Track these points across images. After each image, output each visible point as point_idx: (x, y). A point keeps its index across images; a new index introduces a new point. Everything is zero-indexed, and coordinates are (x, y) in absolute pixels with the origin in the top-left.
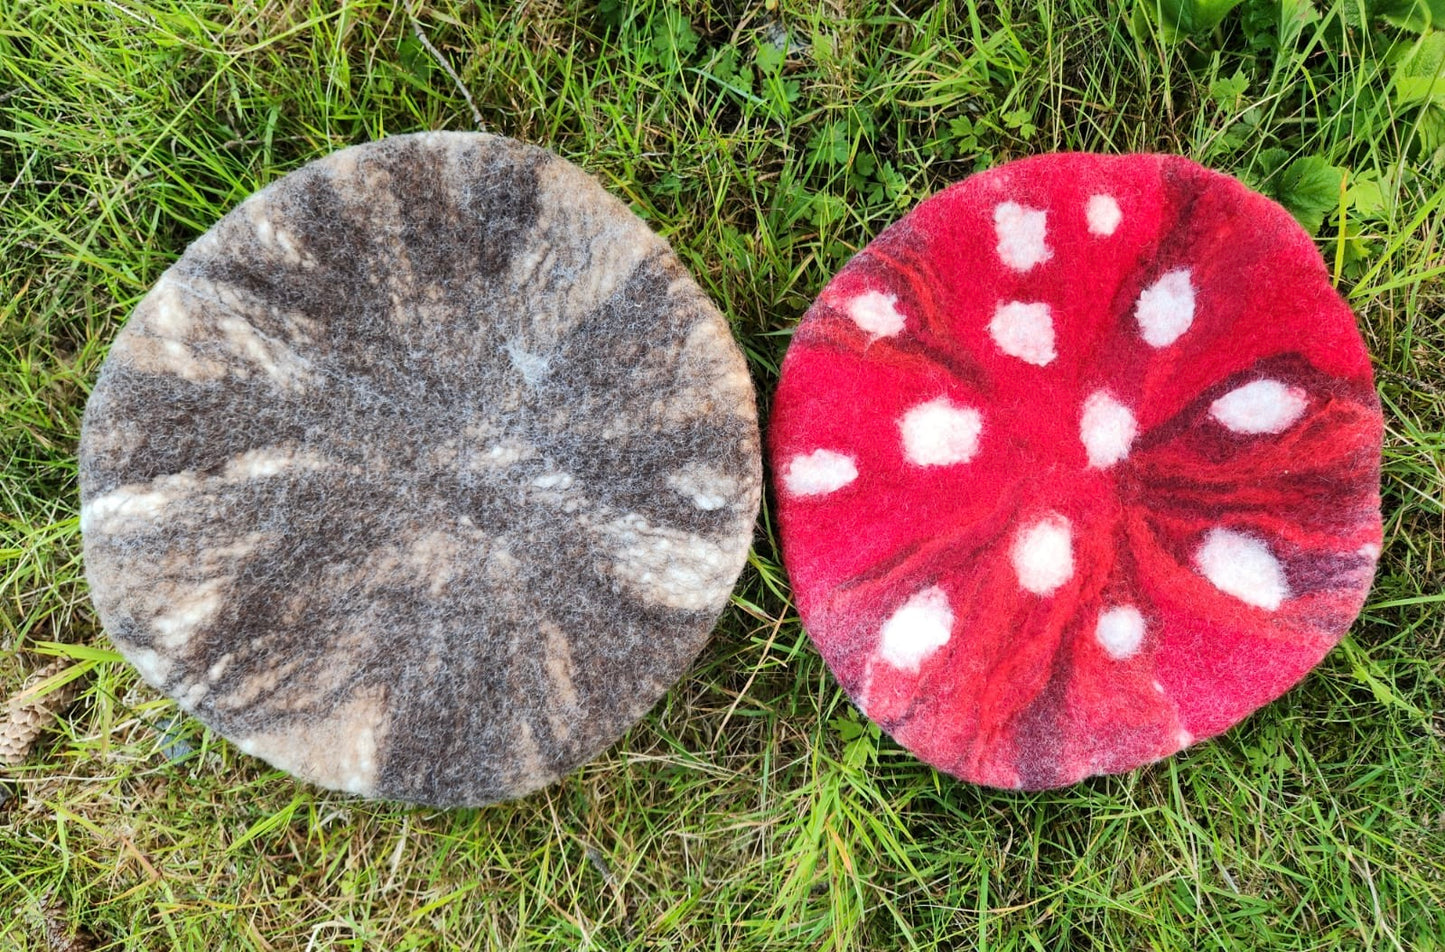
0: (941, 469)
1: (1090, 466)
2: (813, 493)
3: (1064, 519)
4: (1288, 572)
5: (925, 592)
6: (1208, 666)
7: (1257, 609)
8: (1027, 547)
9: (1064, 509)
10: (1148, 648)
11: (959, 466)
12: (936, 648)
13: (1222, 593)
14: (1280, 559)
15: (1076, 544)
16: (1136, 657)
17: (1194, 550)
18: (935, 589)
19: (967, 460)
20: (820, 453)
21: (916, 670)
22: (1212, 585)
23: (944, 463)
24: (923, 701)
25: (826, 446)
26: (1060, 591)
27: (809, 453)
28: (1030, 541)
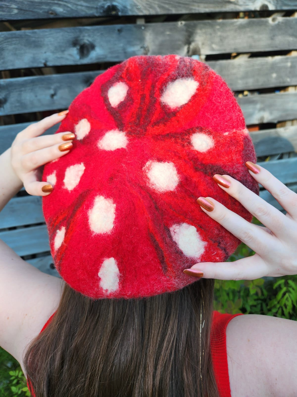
0: (116, 218)
1: (126, 148)
2: (118, 280)
3: (148, 163)
4: (183, 76)
5: (172, 233)
6: (220, 113)
7: (198, 89)
8: (157, 185)
9: (144, 163)
10: (210, 133)
11: (117, 209)
12: (197, 233)
13: (190, 101)
14: (177, 78)
15: (160, 160)
16: (214, 138)
17: (169, 109)
18: (171, 229)
19: (115, 205)
20: (100, 274)
21: (205, 243)
22: (186, 104)
23: (114, 216)
24: (220, 243)
25: (97, 271)
26: (179, 171)
27: (99, 279)
28: (155, 182)
